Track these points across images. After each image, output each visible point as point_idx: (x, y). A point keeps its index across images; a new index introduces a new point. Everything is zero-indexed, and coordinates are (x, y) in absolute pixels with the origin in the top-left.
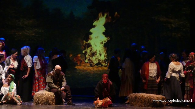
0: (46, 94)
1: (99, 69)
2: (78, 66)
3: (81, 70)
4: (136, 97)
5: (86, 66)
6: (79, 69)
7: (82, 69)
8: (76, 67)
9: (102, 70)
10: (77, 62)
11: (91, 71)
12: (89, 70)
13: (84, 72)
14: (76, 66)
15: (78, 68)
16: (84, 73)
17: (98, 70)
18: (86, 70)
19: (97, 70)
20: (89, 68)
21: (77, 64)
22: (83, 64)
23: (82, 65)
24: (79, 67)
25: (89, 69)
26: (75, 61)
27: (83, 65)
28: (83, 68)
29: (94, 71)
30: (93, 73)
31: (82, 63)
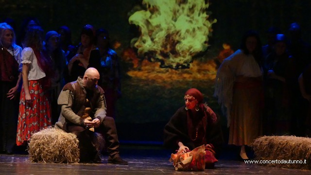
0: (59, 138)
1: (185, 78)
2: (135, 70)
3: (140, 80)
4: (271, 145)
5: (153, 70)
6: (136, 77)
7: (144, 78)
8: (130, 74)
9: (193, 81)
10: (131, 60)
11: (164, 82)
12: (160, 80)
13: (148, 85)
14: (129, 71)
15: (133, 76)
16: (147, 87)
17: (181, 80)
18: (153, 81)
19: (178, 81)
20: (160, 75)
21: (132, 65)
22: (146, 65)
23: (143, 68)
24: (136, 72)
25: (161, 78)
26: (128, 58)
27: (147, 67)
28: (146, 74)
29: (171, 83)
30: (169, 87)
31: (144, 64)
